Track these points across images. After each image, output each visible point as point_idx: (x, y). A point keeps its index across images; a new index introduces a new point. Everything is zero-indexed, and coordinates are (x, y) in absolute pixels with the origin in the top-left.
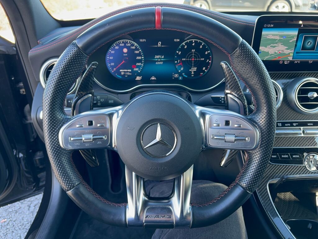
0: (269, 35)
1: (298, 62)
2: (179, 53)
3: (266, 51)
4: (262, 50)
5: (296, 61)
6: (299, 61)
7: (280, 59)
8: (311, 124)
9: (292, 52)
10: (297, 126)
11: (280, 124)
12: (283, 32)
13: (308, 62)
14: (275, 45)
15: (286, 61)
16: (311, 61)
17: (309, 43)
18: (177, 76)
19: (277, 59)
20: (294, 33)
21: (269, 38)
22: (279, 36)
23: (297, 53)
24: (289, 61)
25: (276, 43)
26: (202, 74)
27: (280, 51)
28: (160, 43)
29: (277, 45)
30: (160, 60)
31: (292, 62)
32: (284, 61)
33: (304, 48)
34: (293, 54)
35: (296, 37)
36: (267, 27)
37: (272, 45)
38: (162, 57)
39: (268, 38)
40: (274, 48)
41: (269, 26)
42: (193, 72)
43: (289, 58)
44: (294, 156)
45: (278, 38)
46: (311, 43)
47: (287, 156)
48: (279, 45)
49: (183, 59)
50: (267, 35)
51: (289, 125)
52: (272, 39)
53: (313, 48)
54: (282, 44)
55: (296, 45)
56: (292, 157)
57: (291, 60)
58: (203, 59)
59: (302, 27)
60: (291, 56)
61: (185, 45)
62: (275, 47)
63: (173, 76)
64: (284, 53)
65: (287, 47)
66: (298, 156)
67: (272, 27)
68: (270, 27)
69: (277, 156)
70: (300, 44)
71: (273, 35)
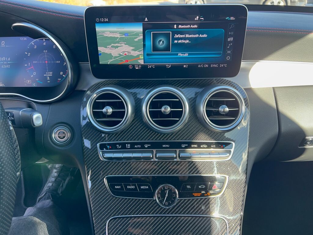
0: (106, 33)
1: (152, 67)
2: (28, 54)
3: (108, 53)
4: (102, 52)
5: (150, 65)
6: (153, 65)
7: (129, 63)
8: (167, 146)
9: (142, 54)
10: (149, 148)
11: (129, 145)
12: (123, 29)
13: (164, 67)
14: (116, 45)
15: (136, 65)
16: (169, 65)
17: (161, 43)
18: (30, 82)
19: (124, 62)
20: (138, 28)
21: (107, 35)
22: (120, 33)
23: (148, 55)
24: (140, 65)
25: (118, 42)
26: (60, 79)
27: (126, 53)
28: (3, 42)
29: (119, 45)
30: (6, 63)
31: (144, 67)
32: (133, 66)
33: (155, 49)
34: (144, 56)
35: (142, 35)
36: (100, 22)
37: (112, 45)
38: (8, 59)
39: (105, 35)
40: (117, 49)
41: (102, 20)
42: (48, 77)
43: (139, 61)
44: (142, 187)
45: (118, 36)
46: (163, 42)
47: (133, 187)
48: (122, 45)
49: (34, 62)
50: (104, 32)
51: (139, 146)
52: (111, 37)
53: (167, 49)
54: (125, 44)
55: (144, 45)
56: (140, 188)
57: (143, 63)
58: (59, 62)
59: (146, 21)
60: (142, 59)
61: (34, 45)
62: (117, 47)
63: (25, 82)
64: (131, 55)
65: (134, 48)
66: (147, 187)
67: (106, 22)
68: (104, 22)
69: (122, 187)
70: (149, 43)
71: (111, 32)
